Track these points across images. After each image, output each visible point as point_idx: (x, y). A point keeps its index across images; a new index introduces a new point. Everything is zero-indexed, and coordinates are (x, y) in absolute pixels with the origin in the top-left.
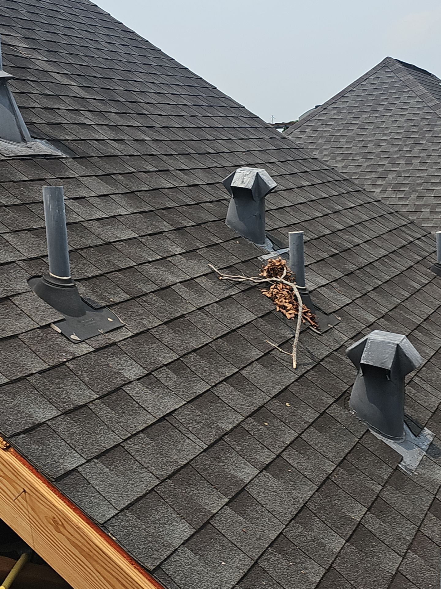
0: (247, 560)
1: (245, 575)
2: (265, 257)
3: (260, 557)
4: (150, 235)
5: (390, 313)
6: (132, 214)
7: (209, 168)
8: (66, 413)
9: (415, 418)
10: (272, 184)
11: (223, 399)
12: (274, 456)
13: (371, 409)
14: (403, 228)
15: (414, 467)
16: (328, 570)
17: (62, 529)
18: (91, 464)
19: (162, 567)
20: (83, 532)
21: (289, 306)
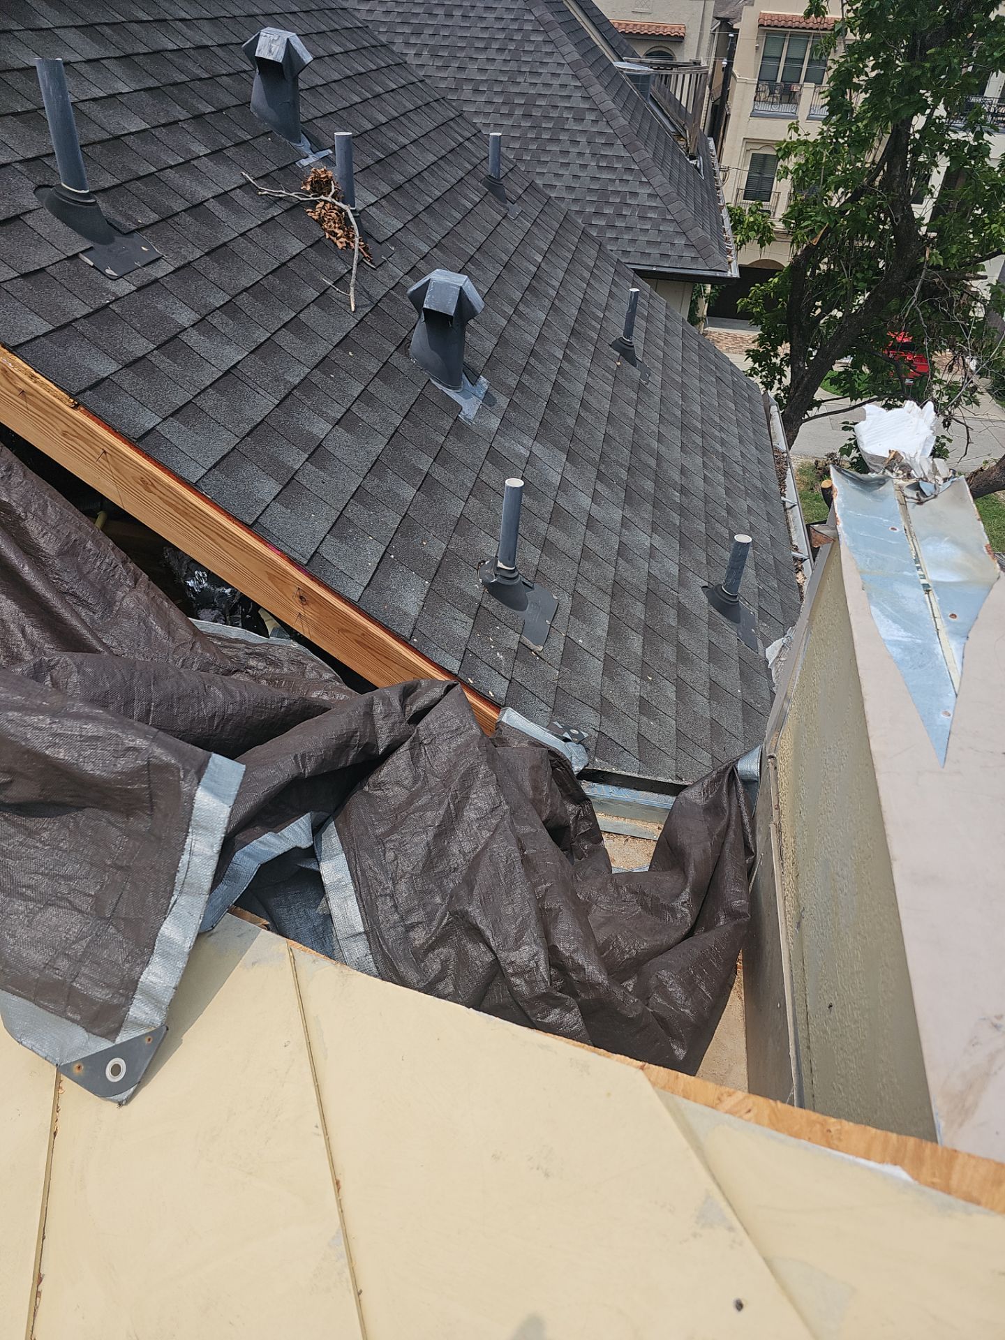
0: (334, 511)
1: (334, 525)
2: (305, 162)
3: (344, 509)
4: (164, 125)
5: (443, 242)
6: (135, 91)
7: (216, 18)
8: (127, 366)
9: (472, 365)
10: (307, 58)
11: (285, 348)
12: (344, 410)
13: (433, 357)
14: (451, 123)
15: (471, 417)
16: (404, 517)
17: (152, 489)
18: (167, 423)
19: (259, 521)
20: (177, 492)
21: (340, 233)
